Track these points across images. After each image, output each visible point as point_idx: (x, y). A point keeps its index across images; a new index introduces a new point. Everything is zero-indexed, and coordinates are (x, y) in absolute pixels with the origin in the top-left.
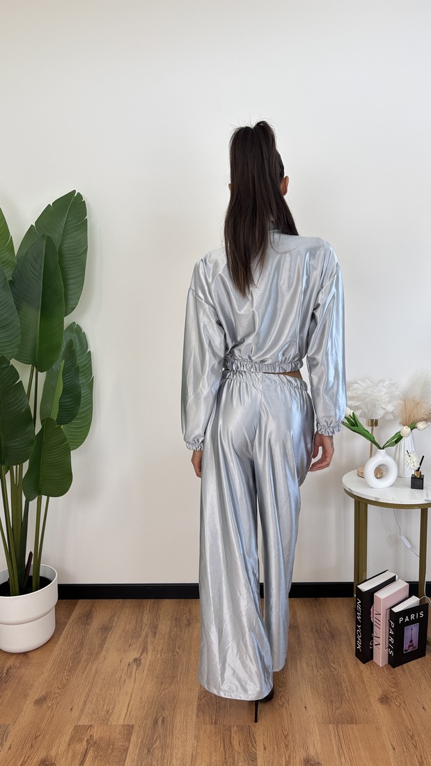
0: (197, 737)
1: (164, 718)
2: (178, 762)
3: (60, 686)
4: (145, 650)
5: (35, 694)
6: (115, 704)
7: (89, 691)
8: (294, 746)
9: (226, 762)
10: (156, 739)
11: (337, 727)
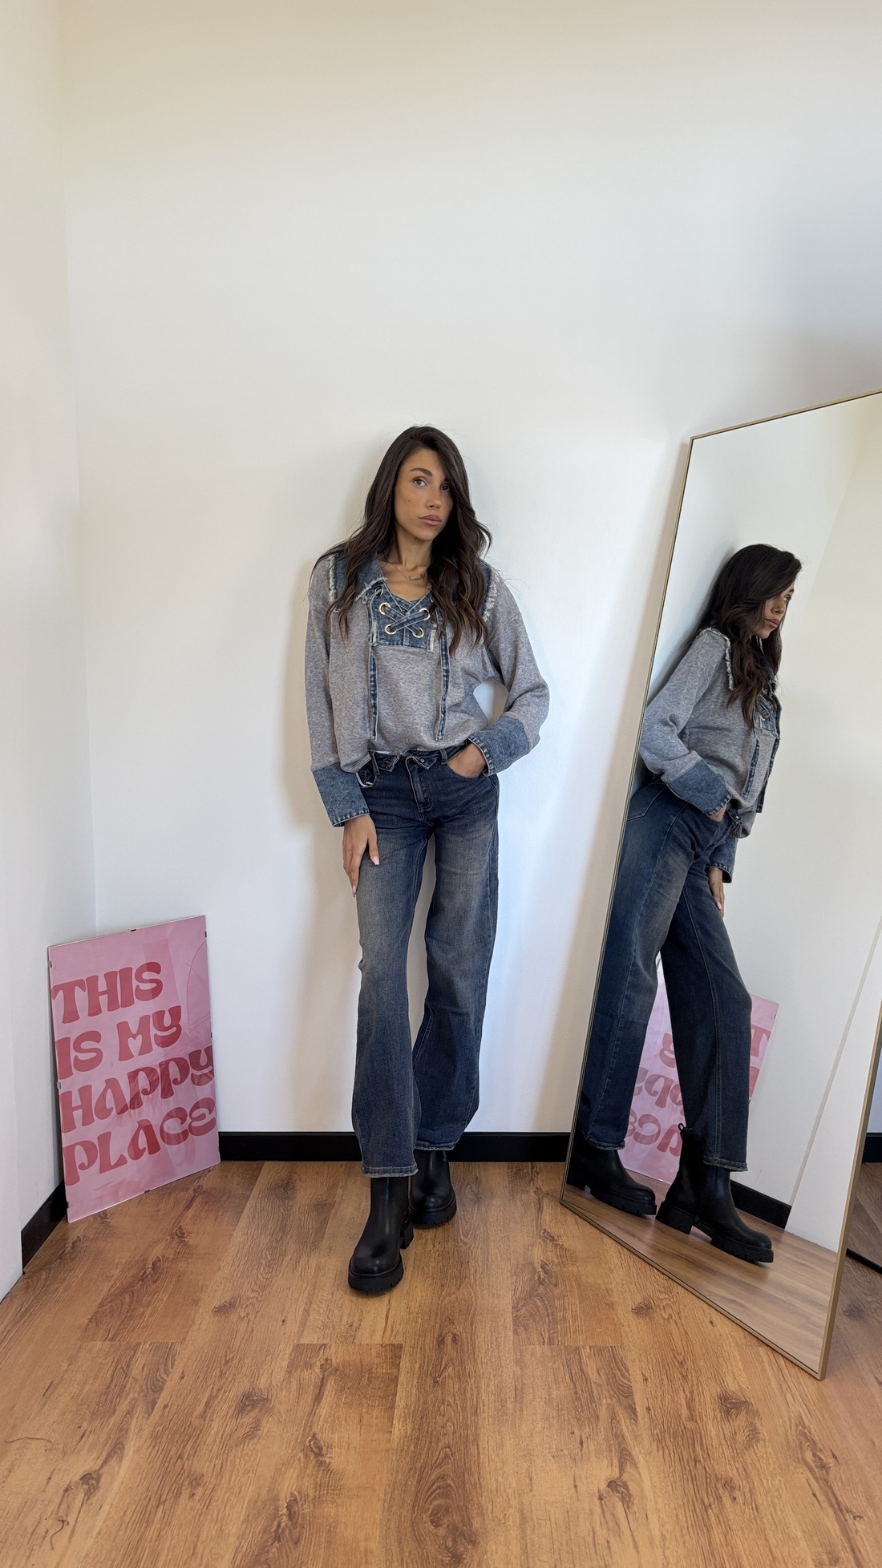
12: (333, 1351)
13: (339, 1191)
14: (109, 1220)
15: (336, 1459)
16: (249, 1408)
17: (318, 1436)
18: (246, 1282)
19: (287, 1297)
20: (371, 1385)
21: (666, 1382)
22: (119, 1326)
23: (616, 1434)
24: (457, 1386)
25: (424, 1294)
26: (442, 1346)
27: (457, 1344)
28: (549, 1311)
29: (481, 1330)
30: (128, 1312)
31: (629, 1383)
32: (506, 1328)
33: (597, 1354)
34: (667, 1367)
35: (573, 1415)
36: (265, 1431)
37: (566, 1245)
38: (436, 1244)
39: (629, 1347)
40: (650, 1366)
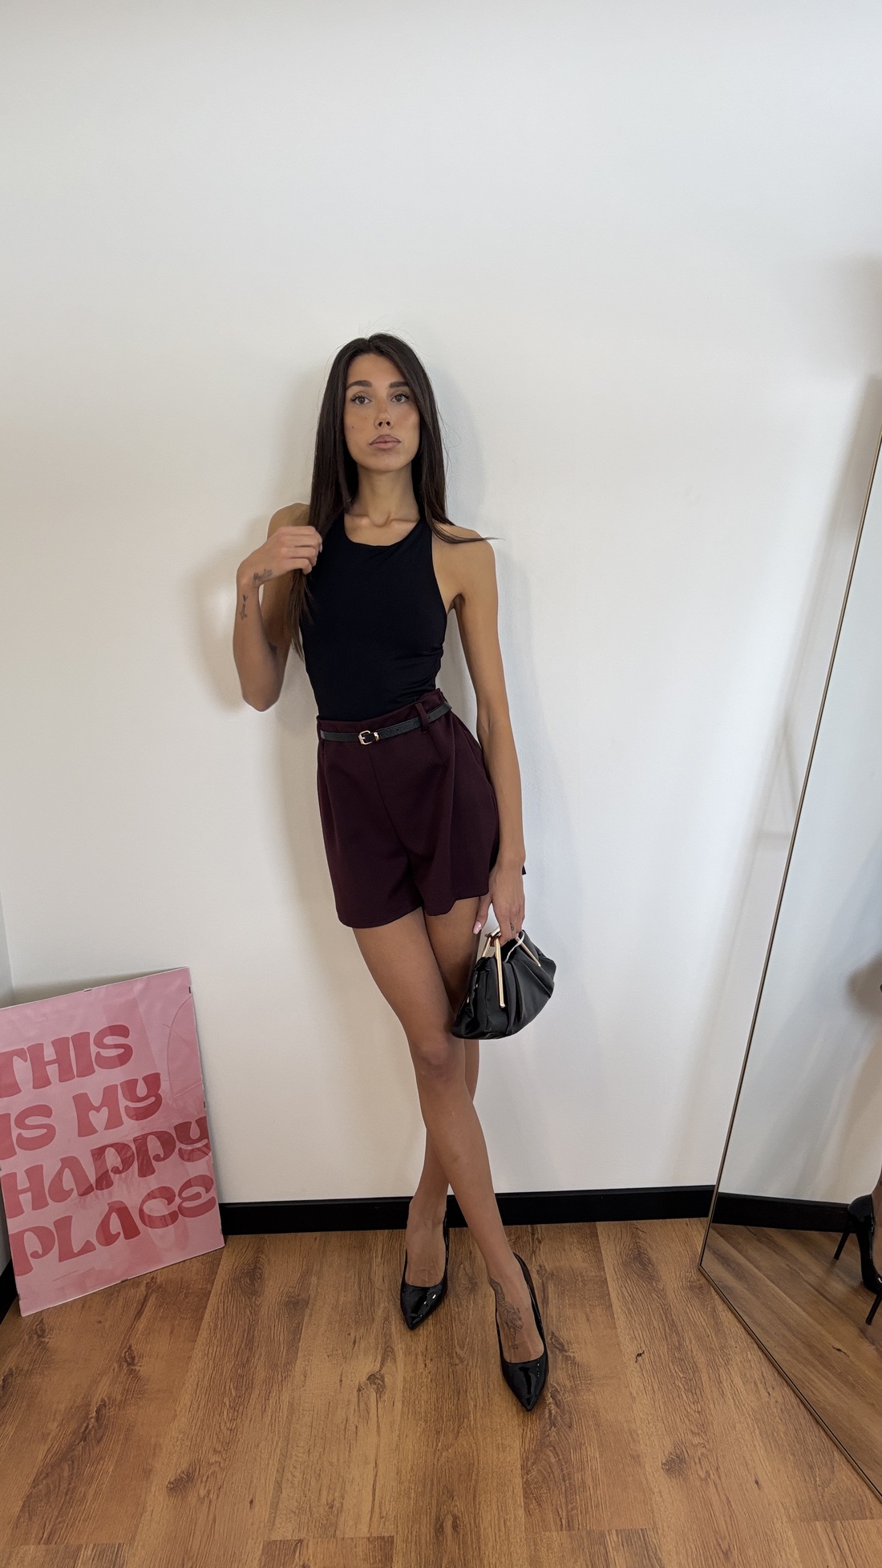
12: (310, 1551)
13: (314, 1279)
14: (47, 1340)
18: (207, 1438)
19: (255, 1459)
22: (57, 1518)
25: (416, 1448)
26: (441, 1538)
27: (458, 1533)
28: (565, 1471)
29: (485, 1506)
30: (66, 1494)
32: (516, 1502)
33: (625, 1544)
37: (578, 1359)
38: (428, 1361)
39: (663, 1530)
40: (690, 1560)
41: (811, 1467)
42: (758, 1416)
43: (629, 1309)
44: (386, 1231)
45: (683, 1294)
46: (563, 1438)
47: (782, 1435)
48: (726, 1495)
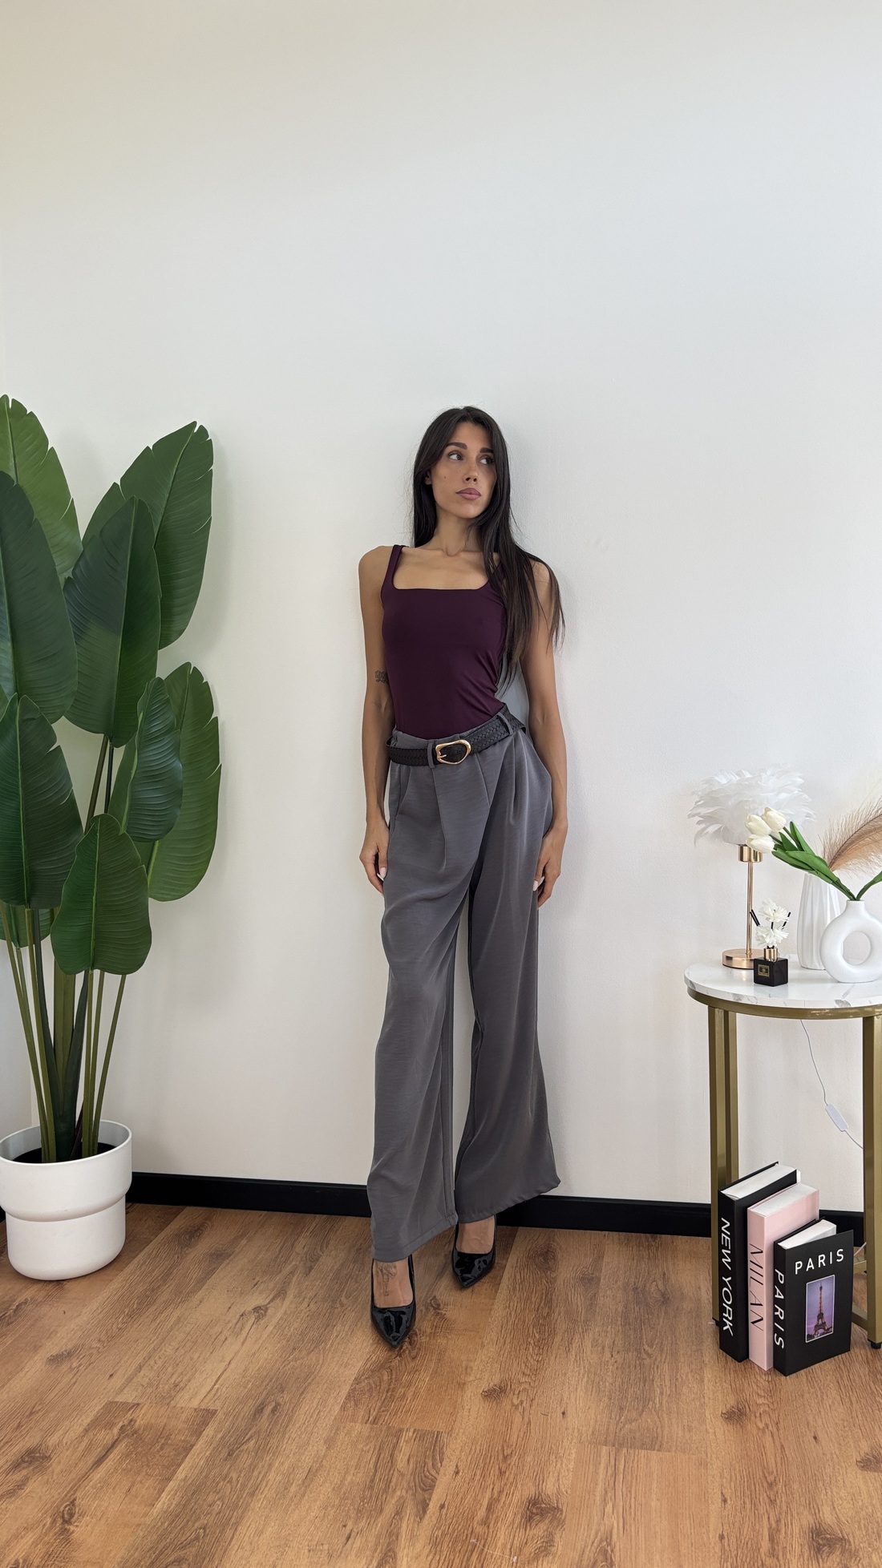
0: (330, 1443)
1: (278, 1404)
2: (279, 1478)
3: (103, 1339)
4: (281, 1293)
5: (52, 1348)
6: (193, 1375)
7: (155, 1350)
8: (516, 1475)
9: (371, 1488)
10: (251, 1437)
11: (618, 1451)
12: (143, 1411)
13: (244, 1242)
15: (78, 1531)
16: (25, 1465)
17: (77, 1502)
18: (97, 1332)
19: (130, 1349)
20: (161, 1453)
21: (478, 1477)
23: (390, 1533)
24: (249, 1461)
25: (269, 1357)
26: (257, 1416)
27: (274, 1414)
28: (392, 1386)
29: (308, 1401)
31: (436, 1475)
32: (337, 1401)
33: (417, 1439)
34: (488, 1461)
35: (356, 1506)
36: (27, 1491)
37: (448, 1315)
38: (312, 1306)
39: (457, 1434)
40: (470, 1457)
41: (621, 1409)
42: (592, 1370)
43: (514, 1289)
44: (325, 1216)
45: (572, 1281)
46: (403, 1364)
47: (607, 1384)
48: (529, 1418)
